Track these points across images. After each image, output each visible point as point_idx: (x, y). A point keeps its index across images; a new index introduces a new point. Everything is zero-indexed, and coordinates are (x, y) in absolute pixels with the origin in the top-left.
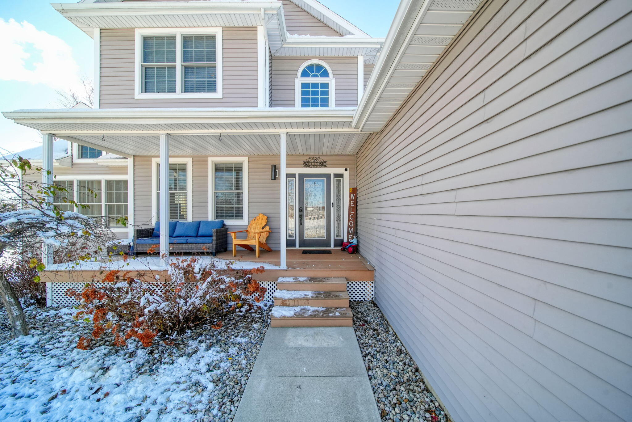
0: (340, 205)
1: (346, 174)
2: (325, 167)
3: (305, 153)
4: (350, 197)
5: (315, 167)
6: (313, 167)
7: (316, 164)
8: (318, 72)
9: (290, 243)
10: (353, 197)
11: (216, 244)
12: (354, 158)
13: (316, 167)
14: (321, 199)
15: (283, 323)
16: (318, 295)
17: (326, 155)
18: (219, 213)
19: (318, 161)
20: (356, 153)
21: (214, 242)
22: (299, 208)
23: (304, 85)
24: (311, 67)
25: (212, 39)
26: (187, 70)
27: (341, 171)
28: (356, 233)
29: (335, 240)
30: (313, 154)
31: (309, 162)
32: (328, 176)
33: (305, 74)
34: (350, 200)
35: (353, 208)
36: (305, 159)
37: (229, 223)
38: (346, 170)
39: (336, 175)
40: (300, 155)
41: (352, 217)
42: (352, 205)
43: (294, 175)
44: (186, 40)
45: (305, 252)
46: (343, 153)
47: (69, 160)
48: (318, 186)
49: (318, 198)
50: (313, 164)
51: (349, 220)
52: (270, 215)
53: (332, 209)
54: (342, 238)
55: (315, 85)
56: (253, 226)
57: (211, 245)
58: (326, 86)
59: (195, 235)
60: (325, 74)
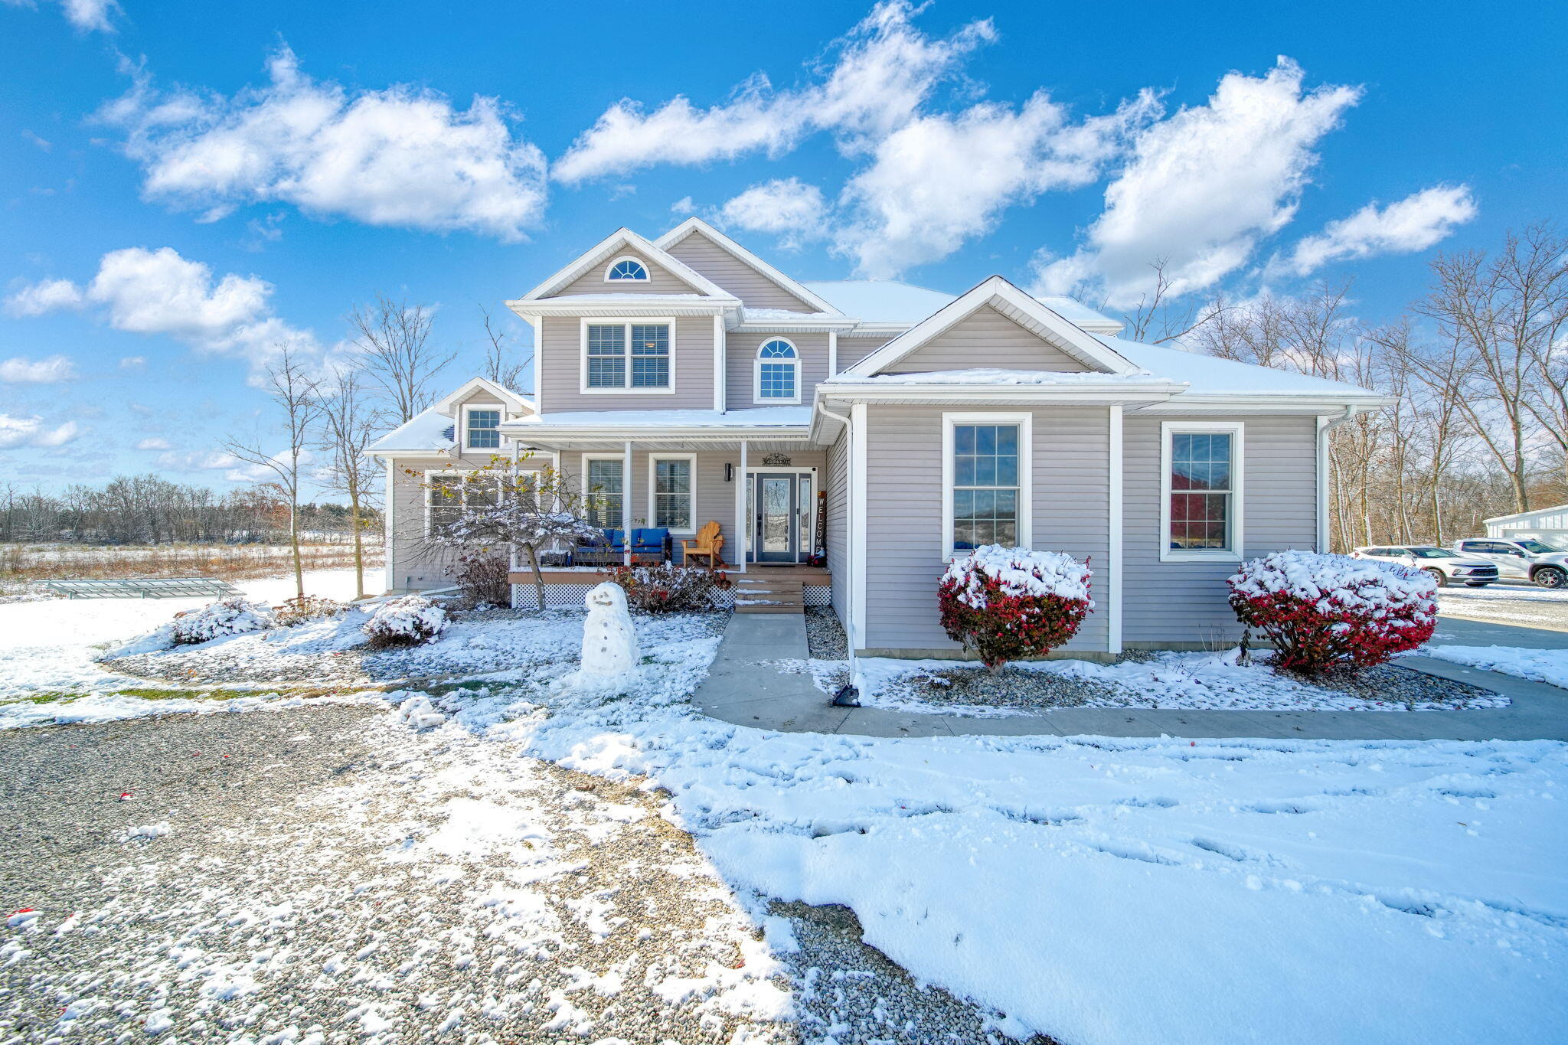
0: (806, 510)
1: (815, 475)
2: (790, 465)
3: (765, 449)
4: (819, 501)
5: (777, 466)
6: (775, 466)
7: (777, 461)
8: (781, 351)
9: (749, 557)
10: (822, 501)
13: (779, 466)
15: (745, 610)
16: (775, 593)
17: (790, 451)
18: (661, 522)
19: (780, 458)
20: (825, 450)
22: (758, 515)
23: (765, 367)
24: (772, 345)
25: (663, 330)
26: (636, 363)
27: (808, 470)
28: (824, 545)
29: (800, 553)
30: (774, 449)
31: (769, 459)
32: (792, 477)
33: (765, 354)
34: (819, 506)
36: (765, 455)
37: (673, 531)
38: (814, 469)
39: (802, 476)
40: (761, 452)
41: (820, 526)
42: (821, 511)
43: (751, 476)
44: (636, 329)
45: (763, 566)
46: (811, 449)
47: (457, 450)
48: (781, 488)
50: (774, 461)
51: (817, 530)
53: (797, 516)
54: (808, 551)
55: (778, 367)
56: (703, 536)
58: (791, 367)
59: (637, 545)
60: (790, 354)
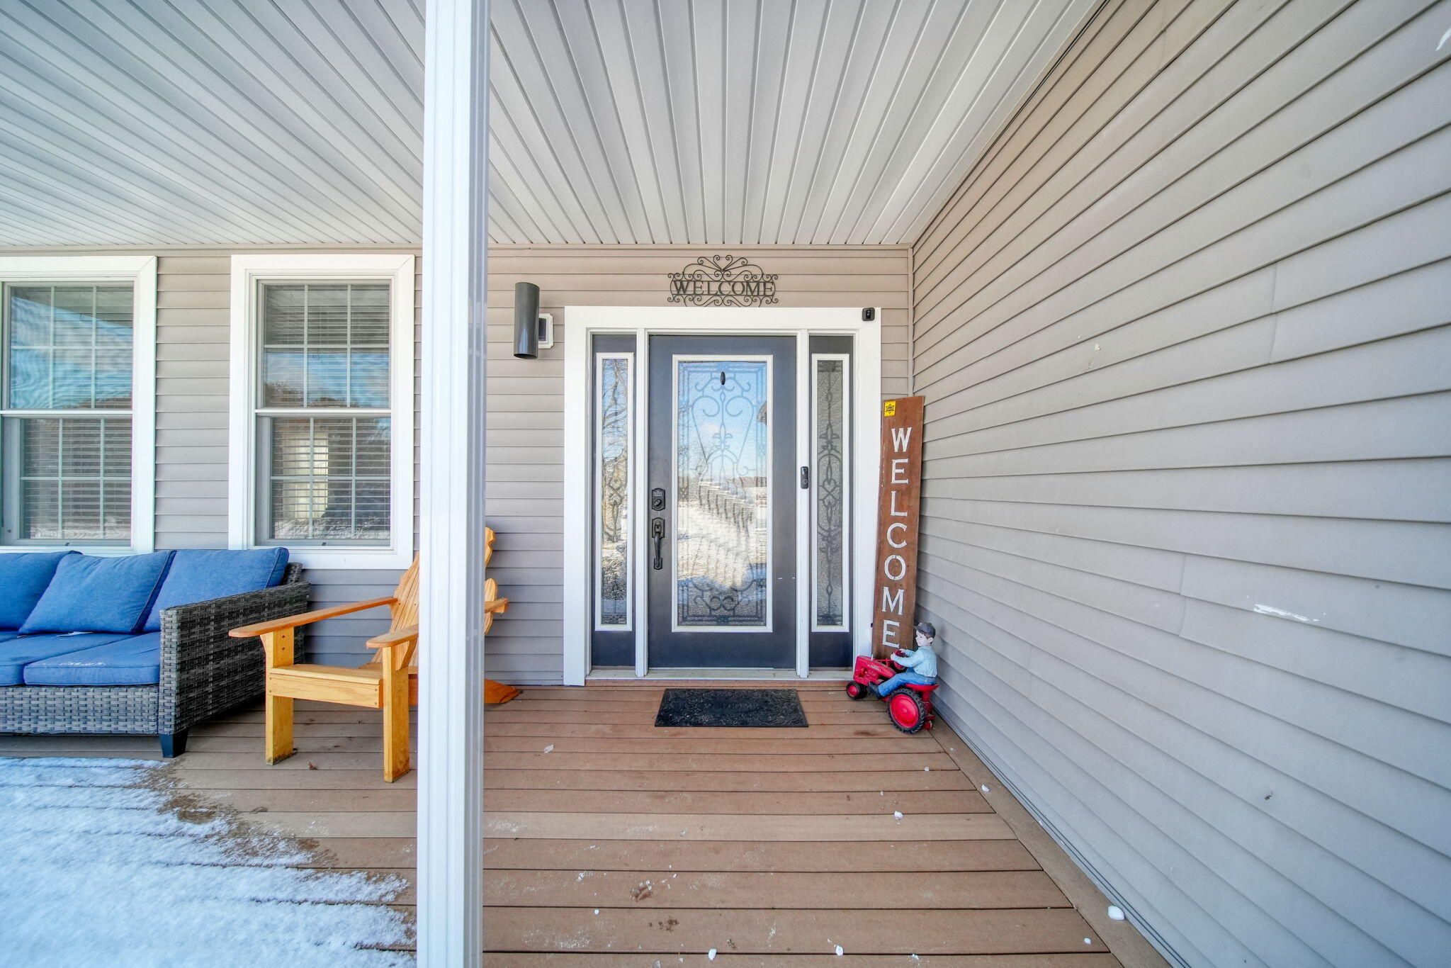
0: (836, 476)
1: (868, 339)
2: (772, 301)
3: (680, 241)
4: (886, 439)
5: (723, 304)
6: (716, 303)
7: (726, 288)
9: (607, 651)
10: (902, 439)
11: (182, 690)
12: (899, 264)
13: (730, 303)
14: (751, 447)
17: (777, 249)
19: (737, 273)
20: (912, 240)
21: (170, 679)
22: (650, 492)
27: (843, 318)
29: (814, 638)
30: (715, 242)
31: (695, 279)
32: (781, 346)
34: (888, 455)
35: (903, 492)
36: (678, 265)
37: (321, 557)
38: (869, 315)
39: (820, 343)
40: (654, 249)
41: (897, 535)
42: (898, 476)
43: (625, 342)
46: (856, 241)
48: (738, 391)
49: (735, 444)
50: (714, 287)
51: (882, 550)
52: (508, 524)
53: (802, 494)
54: (845, 628)
57: (147, 695)
59: (127, 623)
